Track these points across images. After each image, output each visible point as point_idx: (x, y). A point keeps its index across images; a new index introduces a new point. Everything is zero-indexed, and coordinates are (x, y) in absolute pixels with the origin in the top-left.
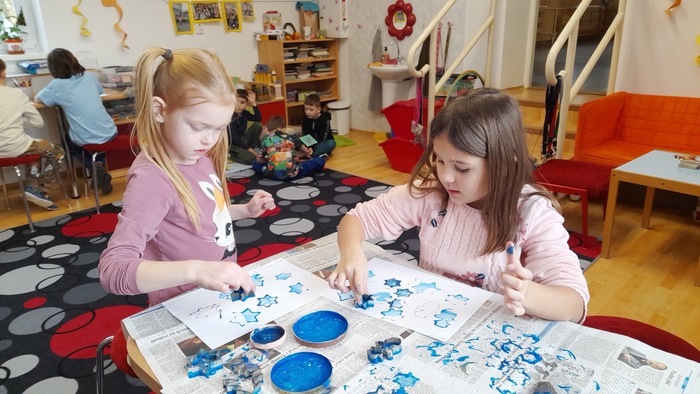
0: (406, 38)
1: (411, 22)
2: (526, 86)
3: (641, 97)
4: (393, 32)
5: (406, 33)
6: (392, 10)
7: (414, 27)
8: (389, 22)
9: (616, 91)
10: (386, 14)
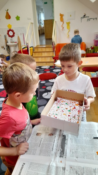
0: (13, 37)
1: (14, 34)
2: (39, 45)
3: (61, 44)
4: (9, 36)
5: (13, 36)
6: (8, 31)
7: (15, 35)
8: (8, 34)
9: (57, 43)
10: (7, 32)
